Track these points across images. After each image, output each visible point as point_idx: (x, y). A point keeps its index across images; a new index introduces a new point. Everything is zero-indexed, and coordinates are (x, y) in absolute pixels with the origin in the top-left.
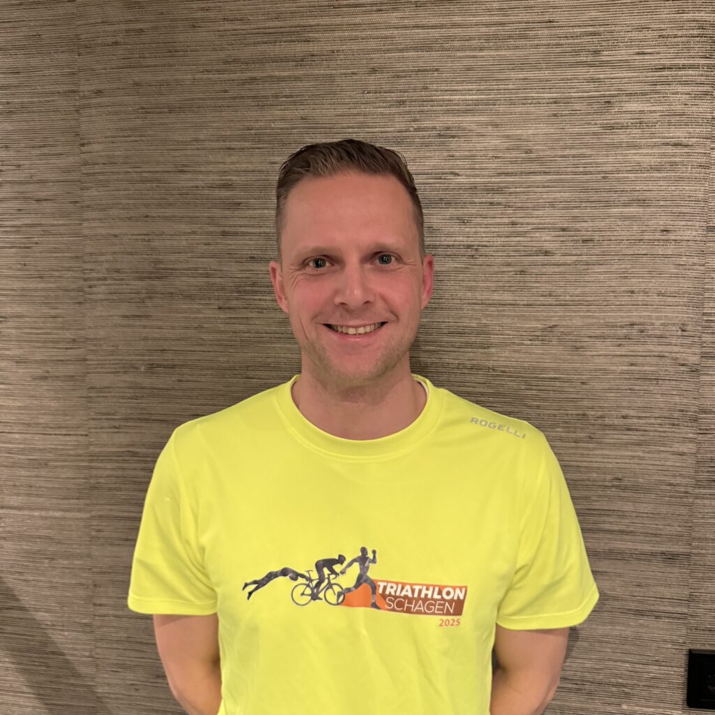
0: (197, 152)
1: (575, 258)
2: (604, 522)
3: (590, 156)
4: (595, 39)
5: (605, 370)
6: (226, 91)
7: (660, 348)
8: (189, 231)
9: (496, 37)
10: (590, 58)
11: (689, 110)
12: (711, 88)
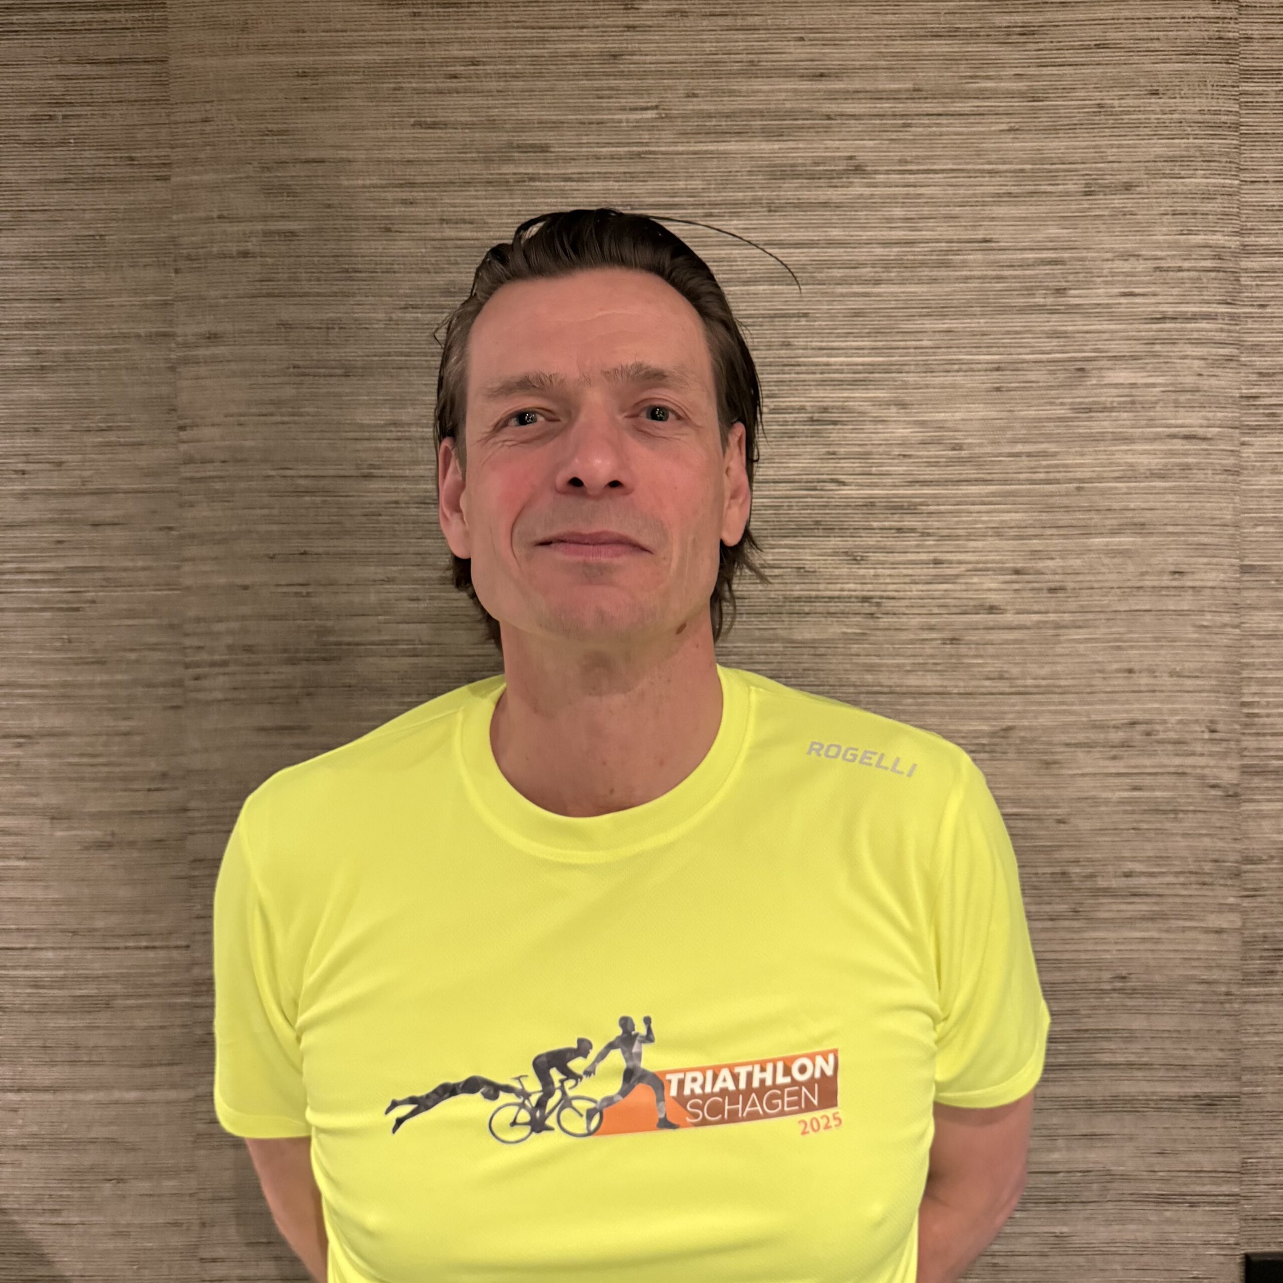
0: (395, 444)
1: (1036, 617)
2: (1102, 1051)
3: (1054, 455)
4: (1058, 270)
5: (1094, 798)
7: (1177, 761)
8: (382, 577)
9: (900, 263)
10: (1050, 300)
11: (1205, 383)
12: (1236, 351)
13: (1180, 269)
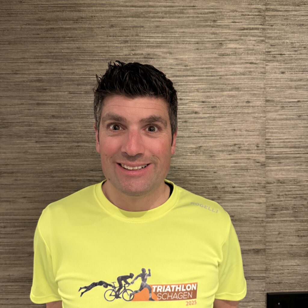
0: (24, 64)
1: (208, 115)
3: (213, 68)
4: (214, 15)
5: (224, 166)
6: (38, 34)
7: (248, 155)
8: (19, 103)
9: (169, 12)
10: (212, 24)
11: (256, 48)
12: (264, 39)
13: (249, 15)
